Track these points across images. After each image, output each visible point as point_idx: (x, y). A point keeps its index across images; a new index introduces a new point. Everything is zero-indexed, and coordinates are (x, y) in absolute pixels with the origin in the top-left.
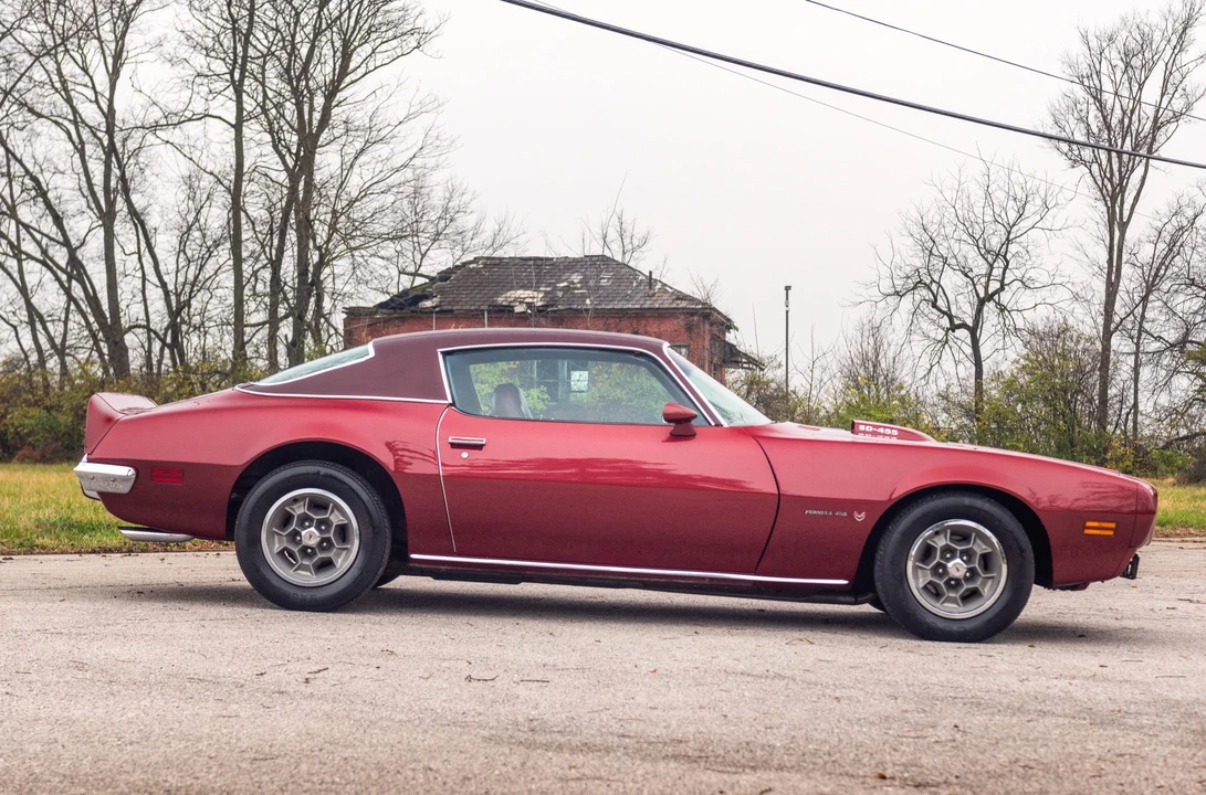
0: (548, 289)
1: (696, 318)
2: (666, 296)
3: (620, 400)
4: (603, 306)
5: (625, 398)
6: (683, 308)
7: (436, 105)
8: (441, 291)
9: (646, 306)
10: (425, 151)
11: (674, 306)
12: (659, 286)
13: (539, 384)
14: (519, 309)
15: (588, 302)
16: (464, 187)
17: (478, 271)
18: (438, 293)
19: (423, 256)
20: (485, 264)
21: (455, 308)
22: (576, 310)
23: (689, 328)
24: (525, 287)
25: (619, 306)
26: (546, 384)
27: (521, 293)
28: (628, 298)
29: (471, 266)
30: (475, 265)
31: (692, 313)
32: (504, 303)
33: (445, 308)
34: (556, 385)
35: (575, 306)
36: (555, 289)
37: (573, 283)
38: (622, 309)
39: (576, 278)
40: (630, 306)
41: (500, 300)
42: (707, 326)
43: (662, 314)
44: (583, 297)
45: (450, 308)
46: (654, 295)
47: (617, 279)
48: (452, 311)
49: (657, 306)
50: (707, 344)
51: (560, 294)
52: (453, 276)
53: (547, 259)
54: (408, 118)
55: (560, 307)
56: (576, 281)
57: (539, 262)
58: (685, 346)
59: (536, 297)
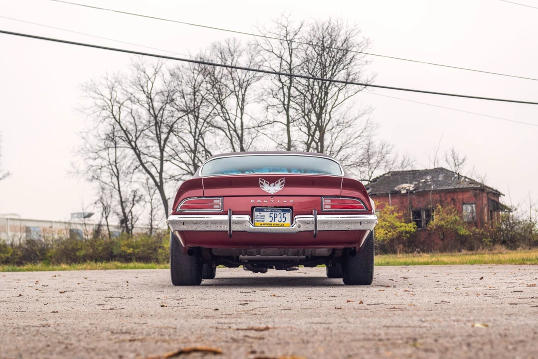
0: (416, 183)
1: (478, 191)
2: (465, 183)
3: (443, 226)
4: (438, 189)
5: (445, 225)
6: (472, 187)
7: (370, 110)
8: (373, 187)
9: (456, 187)
10: (367, 129)
11: (468, 186)
12: (463, 179)
13: (413, 221)
14: (403, 192)
15: (432, 187)
16: (388, 143)
17: (388, 177)
18: (371, 187)
19: (372, 173)
20: (392, 174)
21: (377, 193)
22: (427, 191)
23: (476, 196)
24: (407, 183)
25: (445, 188)
26: (416, 221)
27: (405, 185)
28: (449, 184)
29: (386, 175)
30: (387, 175)
31: (476, 189)
32: (398, 190)
33: (373, 193)
34: (421, 221)
35: (426, 189)
36: (419, 182)
37: (427, 180)
38: (446, 189)
39: (429, 178)
40: (450, 188)
41: (396, 189)
42: (485, 195)
43: (463, 190)
44: (430, 185)
45: (375, 193)
46: (460, 182)
47: (446, 177)
48: (375, 194)
49: (461, 187)
50: (485, 202)
51: (421, 185)
52: (378, 180)
53: (418, 171)
54: (359, 116)
55: (420, 190)
56: (428, 179)
57: (414, 172)
58: (474, 204)
59: (411, 187)
